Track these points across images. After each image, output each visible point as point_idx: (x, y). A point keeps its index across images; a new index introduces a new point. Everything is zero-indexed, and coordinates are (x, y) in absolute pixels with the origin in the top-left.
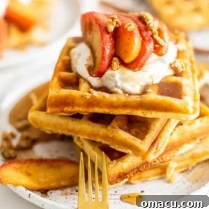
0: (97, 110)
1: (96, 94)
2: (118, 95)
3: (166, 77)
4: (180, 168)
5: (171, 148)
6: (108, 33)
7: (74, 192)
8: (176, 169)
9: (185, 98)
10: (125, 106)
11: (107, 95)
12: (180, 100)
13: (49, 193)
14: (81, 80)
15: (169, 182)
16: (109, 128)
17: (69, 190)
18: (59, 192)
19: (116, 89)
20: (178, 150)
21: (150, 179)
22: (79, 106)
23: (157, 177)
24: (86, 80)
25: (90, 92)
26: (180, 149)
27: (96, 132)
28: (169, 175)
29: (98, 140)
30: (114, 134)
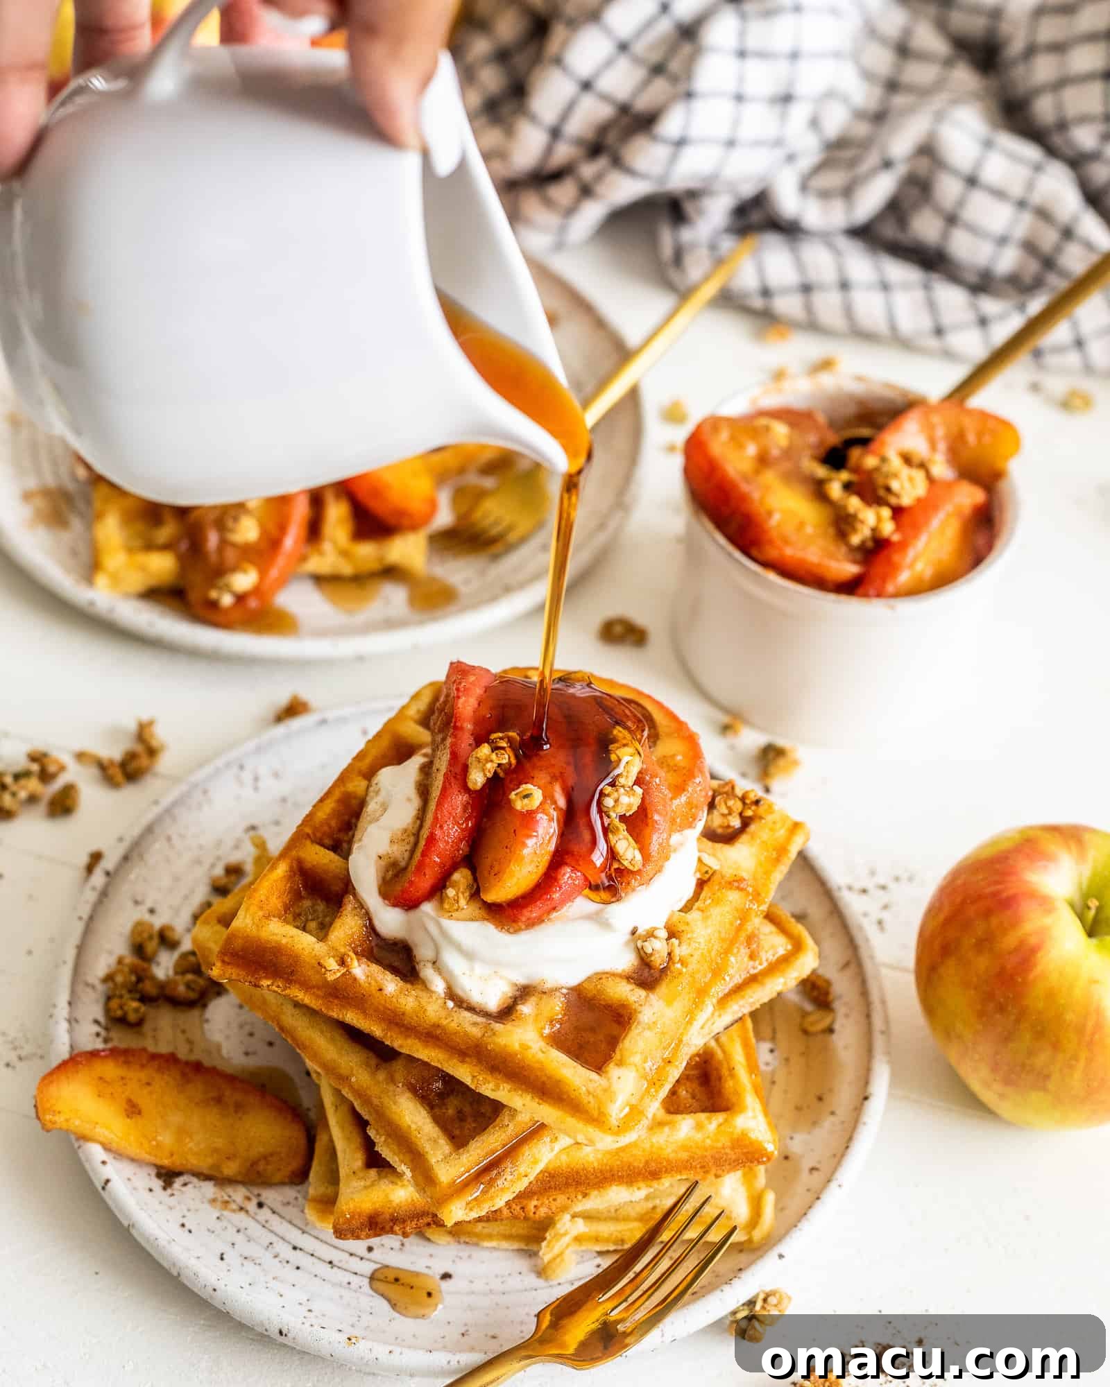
0: (351, 1017)
1: (360, 970)
2: (424, 994)
3: (600, 976)
4: (597, 1239)
5: (567, 1185)
6: (465, 788)
7: (252, 1206)
8: (578, 1239)
9: (613, 1070)
10: (433, 1035)
11: (391, 985)
12: (594, 1076)
13: (178, 1182)
14: (349, 904)
15: (541, 1272)
16: (381, 1076)
17: (238, 1194)
18: (209, 1189)
19: (428, 972)
20: (585, 1195)
21: (486, 1244)
22: (306, 986)
23: (516, 1246)
24: (361, 905)
25: (342, 962)
26: (594, 1193)
27: (344, 1071)
28: (547, 1252)
29: (346, 1092)
30: (386, 1100)
